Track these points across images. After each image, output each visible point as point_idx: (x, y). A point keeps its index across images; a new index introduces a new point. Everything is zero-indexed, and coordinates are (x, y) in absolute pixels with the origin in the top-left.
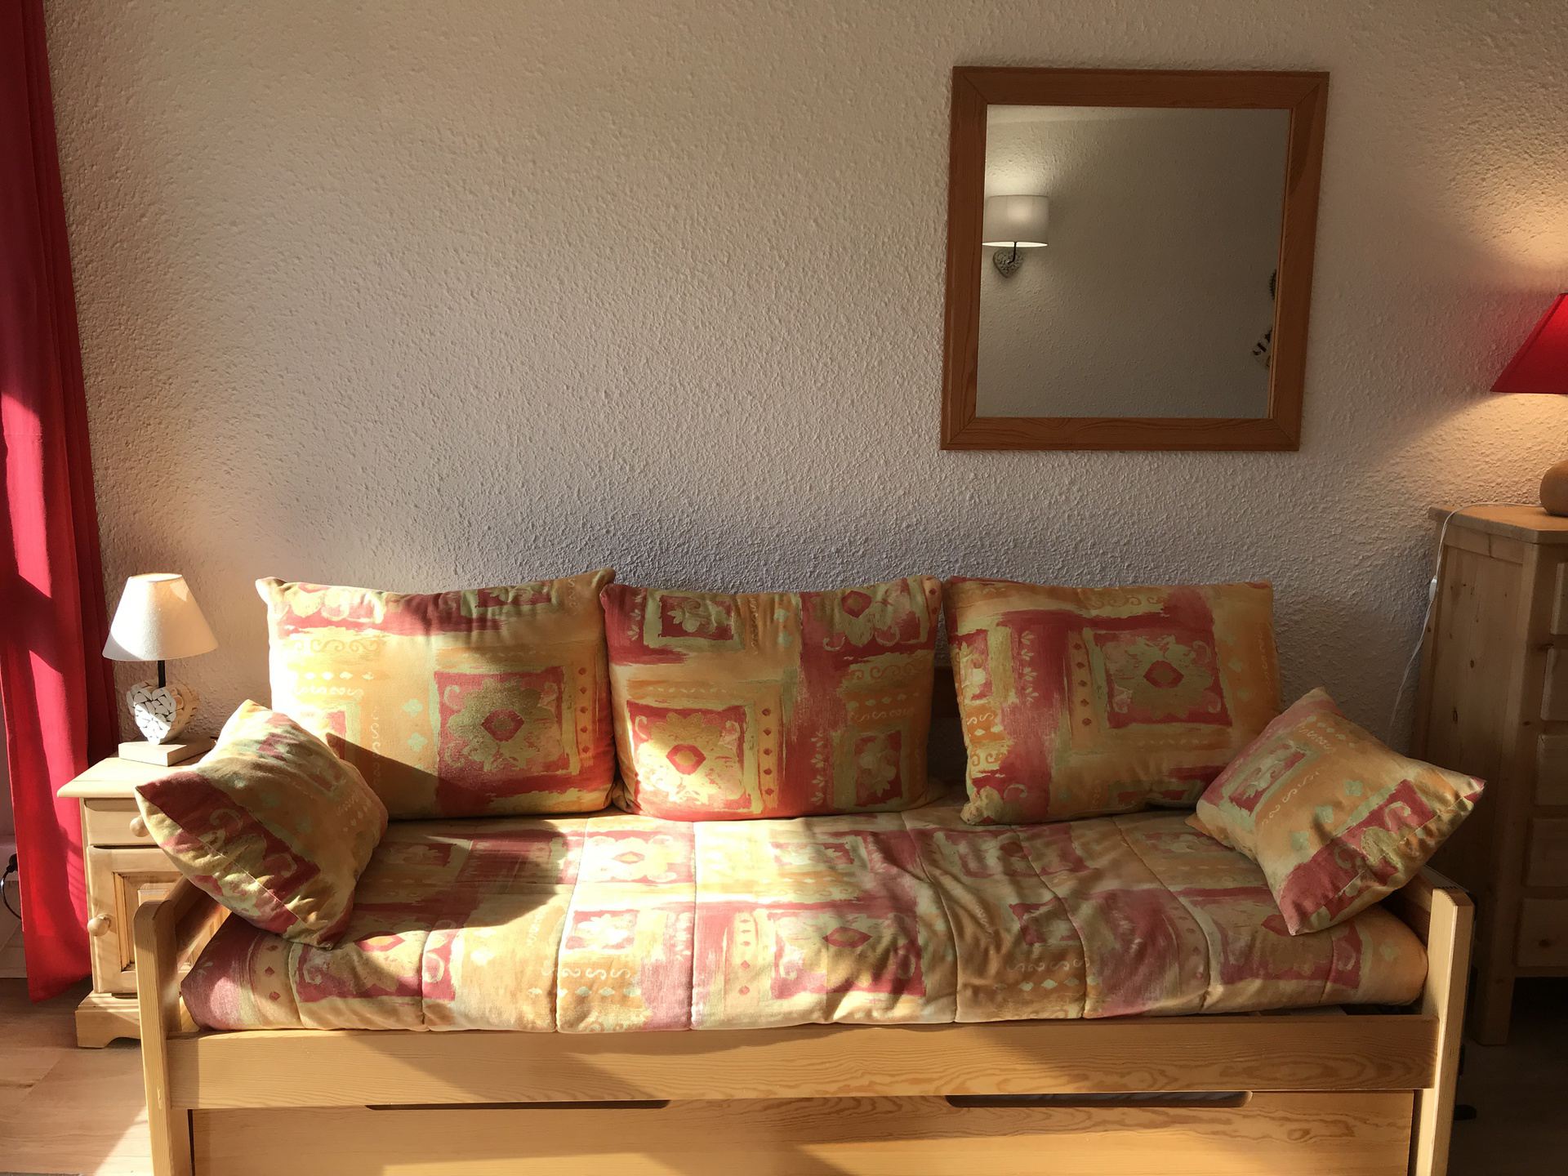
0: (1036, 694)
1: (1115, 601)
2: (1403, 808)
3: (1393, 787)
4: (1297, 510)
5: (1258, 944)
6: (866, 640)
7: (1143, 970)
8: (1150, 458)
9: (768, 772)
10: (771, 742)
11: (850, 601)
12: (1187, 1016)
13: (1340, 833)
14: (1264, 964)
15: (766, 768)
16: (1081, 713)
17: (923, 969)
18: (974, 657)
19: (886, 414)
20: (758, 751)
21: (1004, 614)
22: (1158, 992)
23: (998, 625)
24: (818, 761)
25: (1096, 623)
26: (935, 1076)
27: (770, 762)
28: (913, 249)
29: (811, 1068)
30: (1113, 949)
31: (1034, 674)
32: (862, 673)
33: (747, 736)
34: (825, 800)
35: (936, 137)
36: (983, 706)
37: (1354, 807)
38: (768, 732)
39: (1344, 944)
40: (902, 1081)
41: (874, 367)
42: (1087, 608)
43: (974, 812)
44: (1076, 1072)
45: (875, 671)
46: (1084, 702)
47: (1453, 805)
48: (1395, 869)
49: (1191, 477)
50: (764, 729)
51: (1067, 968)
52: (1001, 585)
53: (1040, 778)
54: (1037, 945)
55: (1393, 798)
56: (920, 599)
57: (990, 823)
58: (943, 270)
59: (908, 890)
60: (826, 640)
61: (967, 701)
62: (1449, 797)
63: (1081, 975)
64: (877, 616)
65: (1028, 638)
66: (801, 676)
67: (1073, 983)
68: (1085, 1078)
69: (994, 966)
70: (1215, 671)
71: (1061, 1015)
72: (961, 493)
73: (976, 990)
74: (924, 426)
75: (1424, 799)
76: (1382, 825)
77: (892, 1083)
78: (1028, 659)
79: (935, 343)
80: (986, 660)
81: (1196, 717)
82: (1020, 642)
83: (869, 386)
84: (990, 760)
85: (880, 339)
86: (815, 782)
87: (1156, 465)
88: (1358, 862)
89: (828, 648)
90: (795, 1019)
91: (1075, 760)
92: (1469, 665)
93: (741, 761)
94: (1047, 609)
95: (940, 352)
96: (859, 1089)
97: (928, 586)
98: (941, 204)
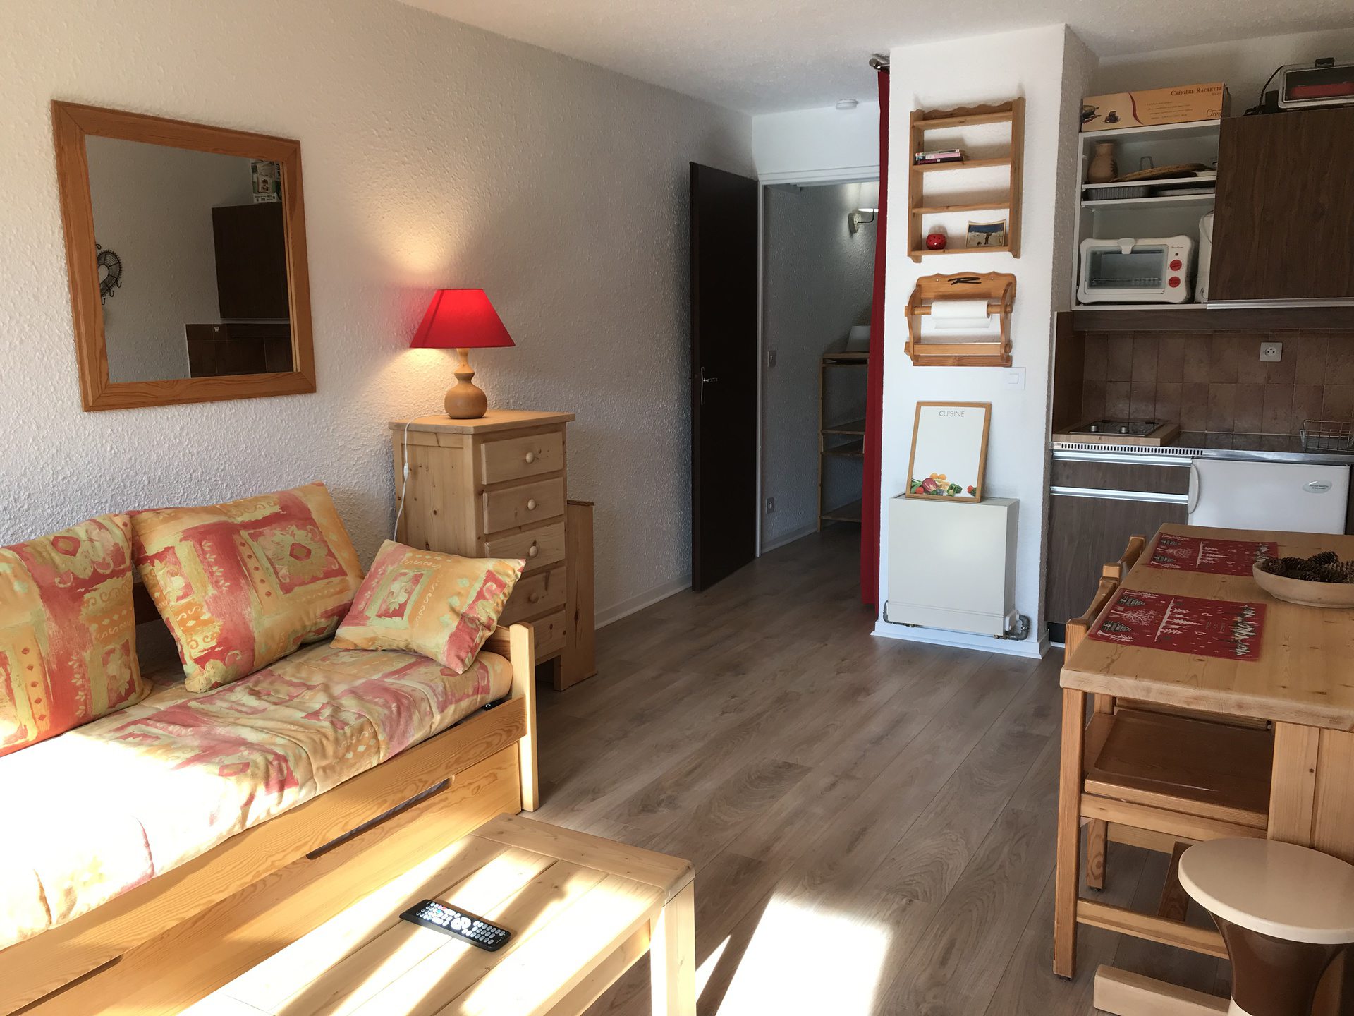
0: (228, 584)
1: (248, 509)
2: (492, 586)
3: (483, 576)
4: (319, 432)
5: (448, 686)
6: (89, 572)
7: (403, 721)
8: (230, 405)
9: (38, 701)
10: (36, 675)
11: (61, 544)
12: (423, 742)
13: (464, 610)
14: (453, 695)
15: (36, 698)
16: (263, 589)
17: (292, 769)
18: (169, 569)
19: (32, 385)
20: (26, 686)
21: (183, 532)
22: (413, 731)
23: (181, 540)
24: (77, 680)
25: (246, 526)
26: (308, 839)
27: (39, 692)
28: (36, 247)
29: (235, 869)
30: (385, 714)
31: (222, 570)
32: (95, 599)
33: (13, 677)
34: (86, 710)
35: (44, 155)
36: (189, 603)
37: (468, 592)
38: (30, 668)
39: (481, 671)
40: (290, 852)
41: (15, 346)
42: (234, 518)
43: (205, 682)
44: (379, 801)
45: (103, 595)
46: (262, 581)
47: (513, 578)
48: (493, 620)
49: (256, 417)
50: (27, 665)
51: (367, 735)
52: (169, 511)
53: (248, 642)
54: (346, 728)
55: (486, 582)
56: (118, 533)
57: (222, 685)
58: (64, 265)
59: (228, 735)
60: (57, 580)
61: (173, 603)
62: (511, 573)
63: (375, 736)
64: (91, 552)
65: (207, 545)
66: (46, 613)
67: (372, 742)
68: (385, 801)
69: (330, 749)
70: (325, 542)
71: (369, 767)
72: (103, 445)
73: (324, 769)
74: (65, 393)
75: (500, 577)
76: (484, 598)
77: (285, 856)
78: (213, 560)
79: (65, 324)
80: (181, 568)
81: (328, 574)
82: (203, 550)
83: (15, 363)
84: (207, 640)
85: (18, 322)
86: (77, 698)
87: (234, 410)
88: (477, 622)
89: (62, 586)
90: (224, 837)
91: (267, 622)
92: (433, 513)
93: (12, 699)
94: (212, 522)
95: (70, 332)
96: (265, 871)
97: (119, 521)
98: (55, 212)
